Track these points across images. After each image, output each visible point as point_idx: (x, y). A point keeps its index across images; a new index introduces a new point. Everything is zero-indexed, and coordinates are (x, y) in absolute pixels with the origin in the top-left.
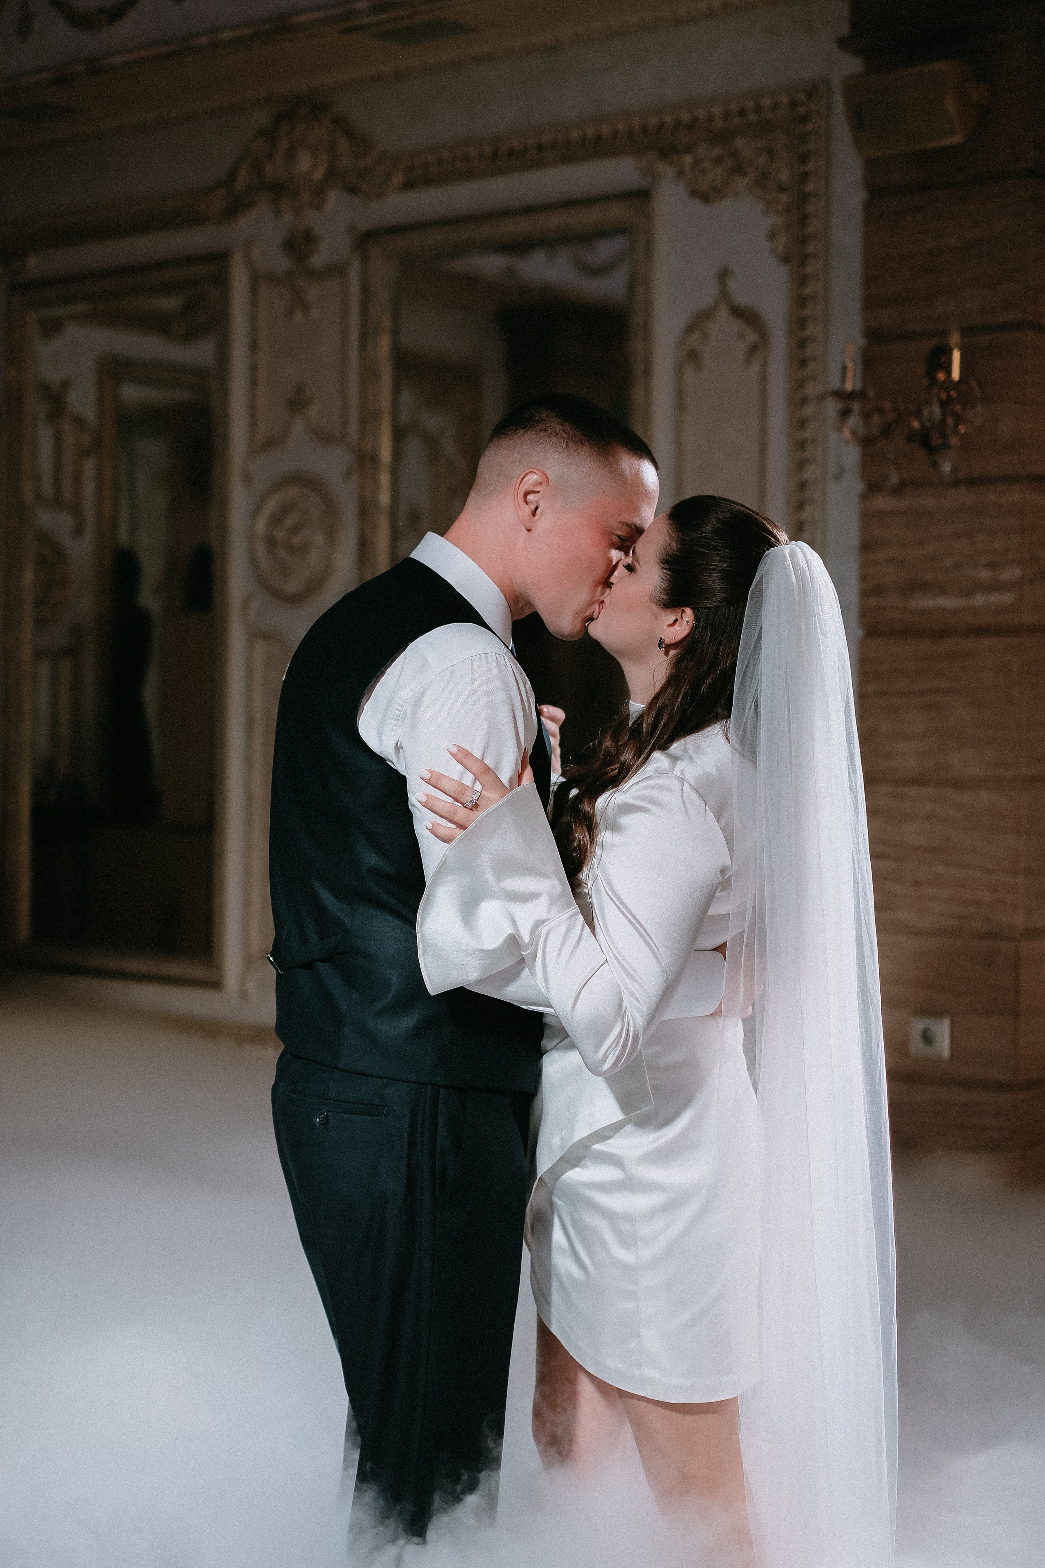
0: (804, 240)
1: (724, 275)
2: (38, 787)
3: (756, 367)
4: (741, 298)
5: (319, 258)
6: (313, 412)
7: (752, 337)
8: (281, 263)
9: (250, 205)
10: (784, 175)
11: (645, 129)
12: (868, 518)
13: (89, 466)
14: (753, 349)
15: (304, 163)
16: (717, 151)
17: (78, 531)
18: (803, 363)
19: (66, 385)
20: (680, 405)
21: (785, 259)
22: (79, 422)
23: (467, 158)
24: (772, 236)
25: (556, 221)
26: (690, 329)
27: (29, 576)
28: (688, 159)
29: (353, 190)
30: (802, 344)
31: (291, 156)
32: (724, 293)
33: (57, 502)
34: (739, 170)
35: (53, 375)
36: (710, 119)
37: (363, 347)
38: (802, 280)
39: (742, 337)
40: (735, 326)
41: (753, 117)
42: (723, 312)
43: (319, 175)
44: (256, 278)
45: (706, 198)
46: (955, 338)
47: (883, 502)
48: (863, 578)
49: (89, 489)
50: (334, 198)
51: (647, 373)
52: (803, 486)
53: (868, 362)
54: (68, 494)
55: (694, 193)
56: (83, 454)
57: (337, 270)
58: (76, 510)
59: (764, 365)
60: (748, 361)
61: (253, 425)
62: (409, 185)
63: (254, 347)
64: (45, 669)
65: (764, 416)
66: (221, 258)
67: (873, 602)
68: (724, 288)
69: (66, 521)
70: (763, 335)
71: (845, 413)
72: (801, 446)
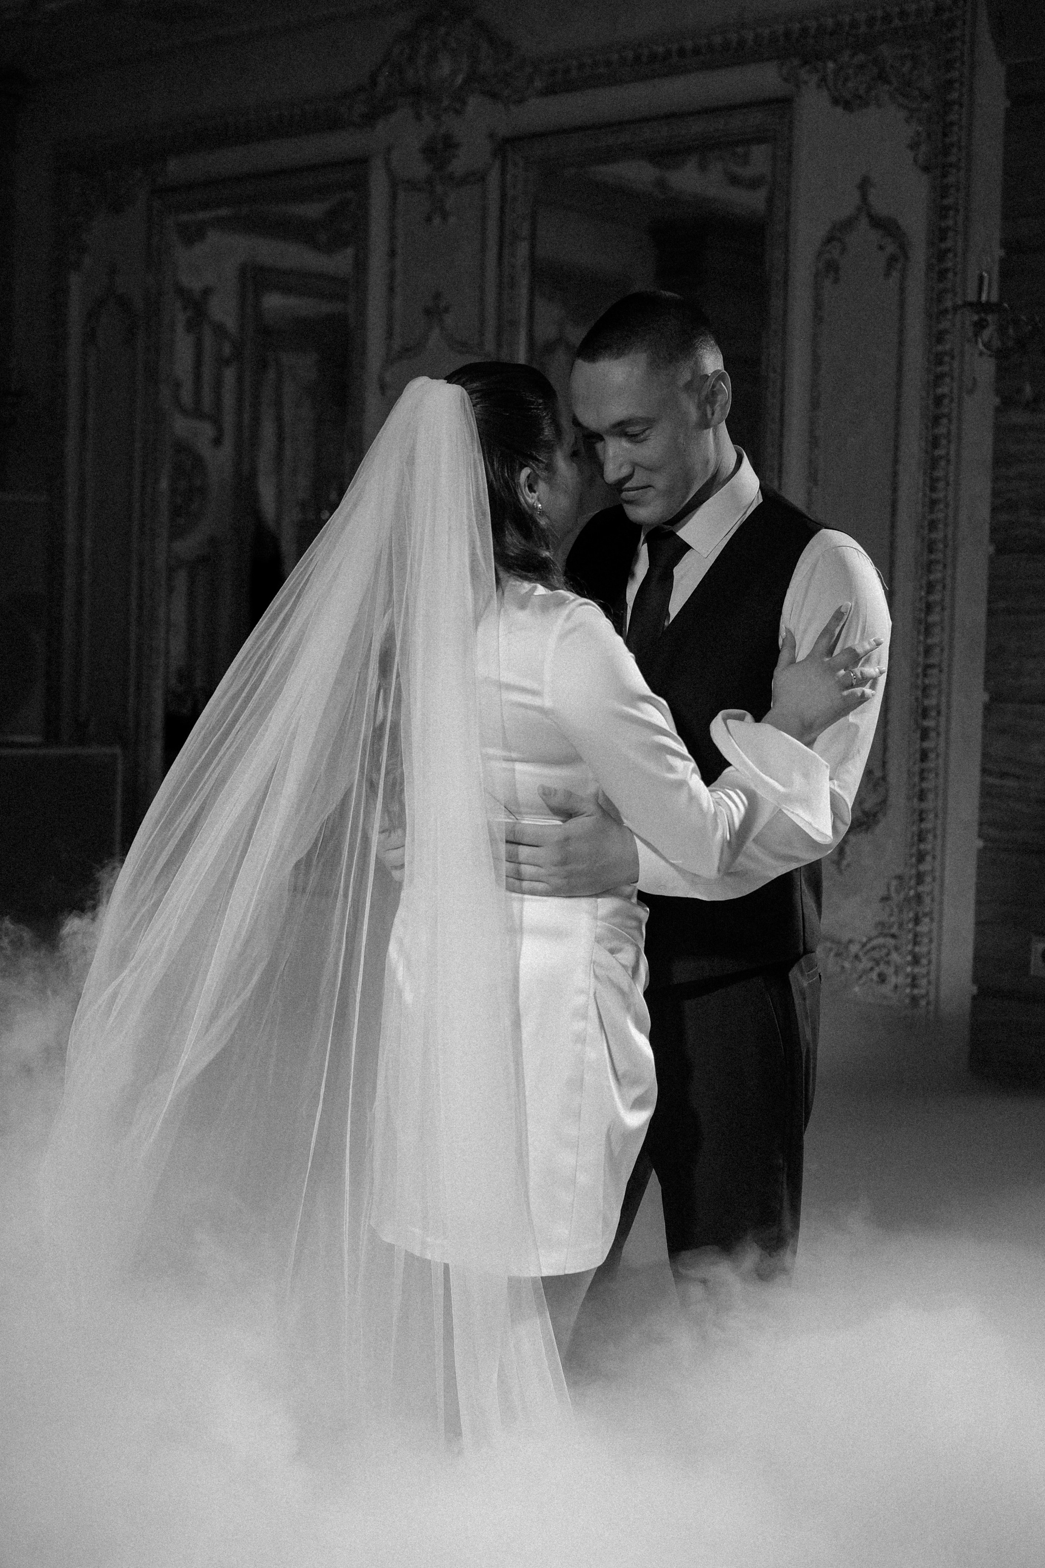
0: (946, 151)
1: (864, 185)
3: (895, 278)
4: (881, 206)
5: (459, 165)
6: (449, 320)
7: (891, 247)
8: (421, 170)
9: (391, 110)
10: (927, 83)
11: (787, 34)
12: (1001, 432)
13: (229, 375)
14: (892, 260)
15: (445, 67)
16: (861, 58)
17: (217, 441)
18: (942, 275)
19: (207, 292)
20: (818, 318)
21: (927, 169)
22: (219, 330)
23: (608, 64)
24: (914, 146)
25: (697, 127)
26: (829, 240)
28: (831, 66)
29: (494, 96)
30: (941, 256)
31: (432, 58)
32: (865, 204)
33: (197, 413)
34: (882, 77)
35: (194, 284)
36: (854, 24)
37: (501, 256)
38: (943, 191)
39: (881, 248)
40: (874, 236)
41: (897, 22)
42: (863, 223)
43: (459, 80)
44: (394, 183)
45: (847, 106)
47: (1018, 417)
48: (996, 493)
49: (229, 400)
50: (475, 103)
51: (786, 284)
52: (938, 401)
53: (1006, 274)
54: (208, 403)
55: (836, 102)
56: (222, 362)
57: (479, 177)
58: (216, 420)
59: (903, 278)
60: (887, 273)
61: (390, 334)
62: (550, 91)
63: (392, 253)
64: (181, 580)
65: (901, 329)
66: (362, 162)
67: (1004, 517)
68: (864, 198)
69: (207, 430)
70: (903, 248)
71: (980, 325)
72: (938, 359)
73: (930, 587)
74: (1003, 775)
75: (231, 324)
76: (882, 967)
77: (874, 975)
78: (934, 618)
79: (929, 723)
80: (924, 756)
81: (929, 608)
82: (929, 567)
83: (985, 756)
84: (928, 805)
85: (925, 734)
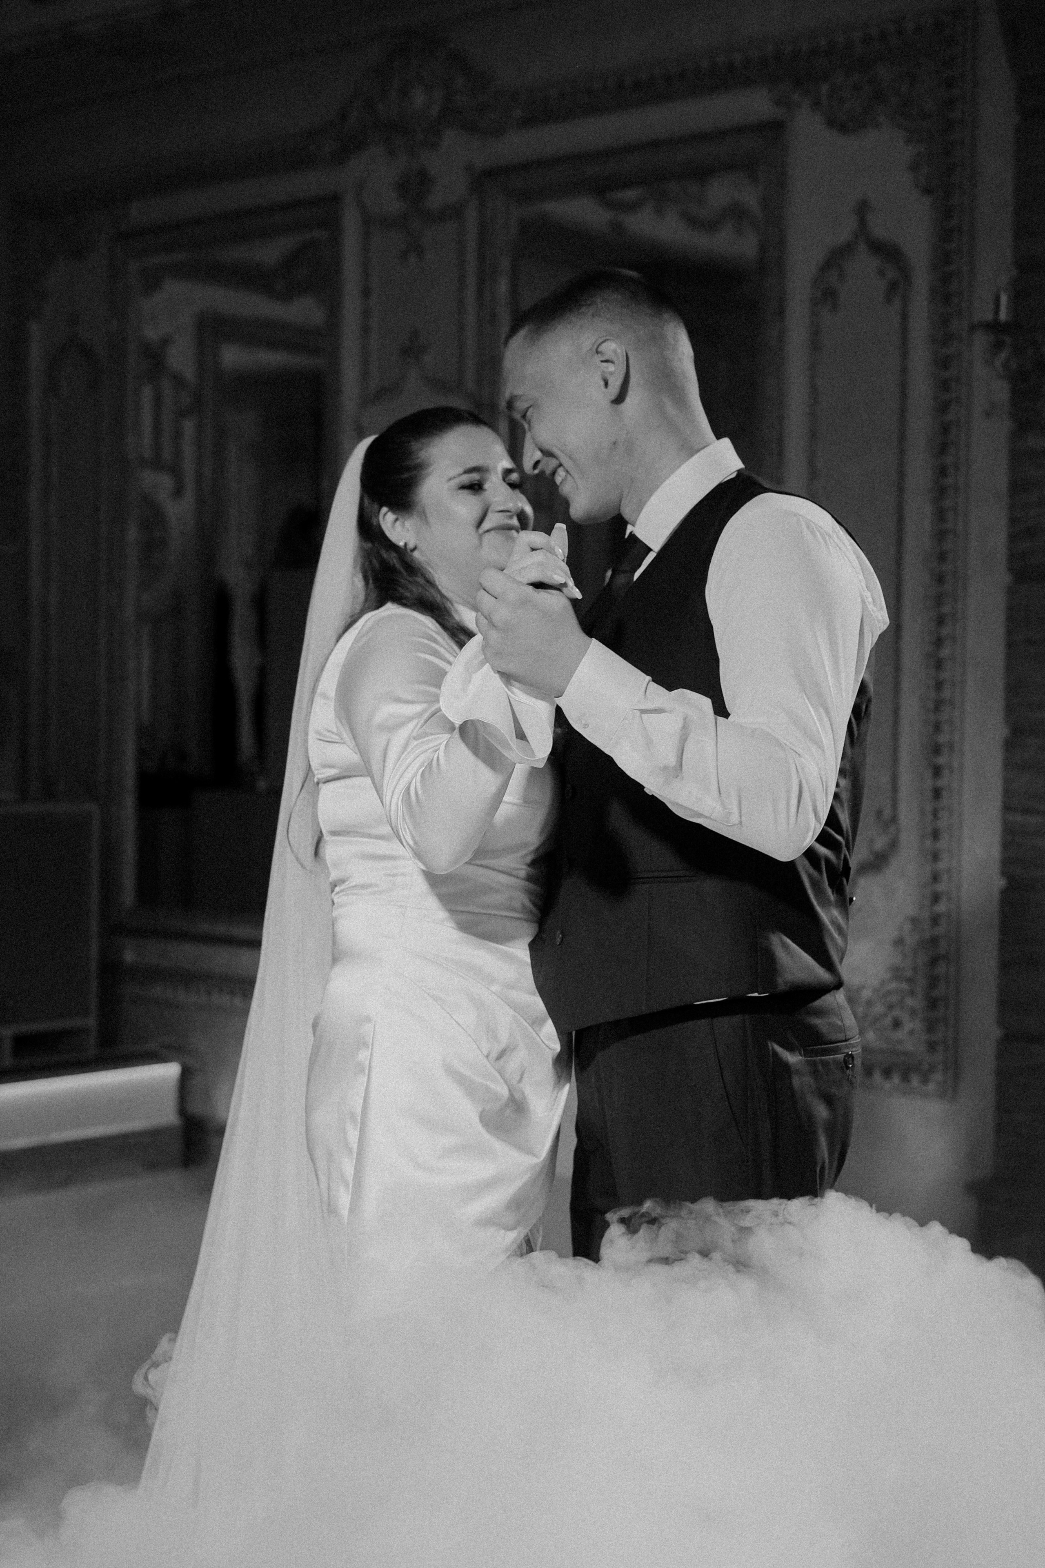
0: (949, 170)
1: (863, 209)
2: (142, 753)
3: (897, 303)
4: (879, 229)
5: (435, 200)
6: (427, 358)
7: (892, 274)
8: (393, 205)
9: (361, 146)
10: (929, 102)
11: (779, 56)
12: (1016, 457)
13: (189, 426)
14: (893, 287)
15: (419, 98)
16: (855, 78)
17: (178, 492)
19: (166, 341)
20: (815, 344)
21: (927, 191)
22: (178, 381)
24: (914, 167)
26: (826, 266)
27: (133, 534)
28: (825, 88)
30: (946, 279)
31: (405, 92)
32: (863, 228)
33: (157, 464)
34: (879, 98)
35: (152, 333)
36: (849, 45)
37: (480, 292)
38: (945, 212)
39: (881, 274)
40: (874, 262)
41: (894, 41)
42: (862, 247)
43: (435, 111)
44: (367, 221)
45: (844, 129)
47: (1035, 441)
48: (1013, 521)
49: (188, 450)
50: (450, 137)
51: (781, 312)
52: (945, 429)
53: (1019, 295)
54: (167, 455)
55: (831, 123)
56: (182, 414)
57: (454, 212)
58: (175, 470)
59: (905, 300)
60: (889, 300)
61: (365, 374)
62: (528, 122)
63: (366, 292)
65: (905, 355)
66: (335, 199)
67: (1023, 545)
68: (862, 222)
69: (166, 481)
70: (905, 273)
71: (998, 346)
72: (944, 385)
73: (940, 621)
74: (1026, 811)
75: (189, 373)
76: (896, 1012)
77: (888, 1021)
78: (945, 652)
79: (941, 760)
80: (937, 793)
81: (939, 642)
82: (939, 600)
83: (1007, 792)
84: (942, 844)
85: (937, 771)
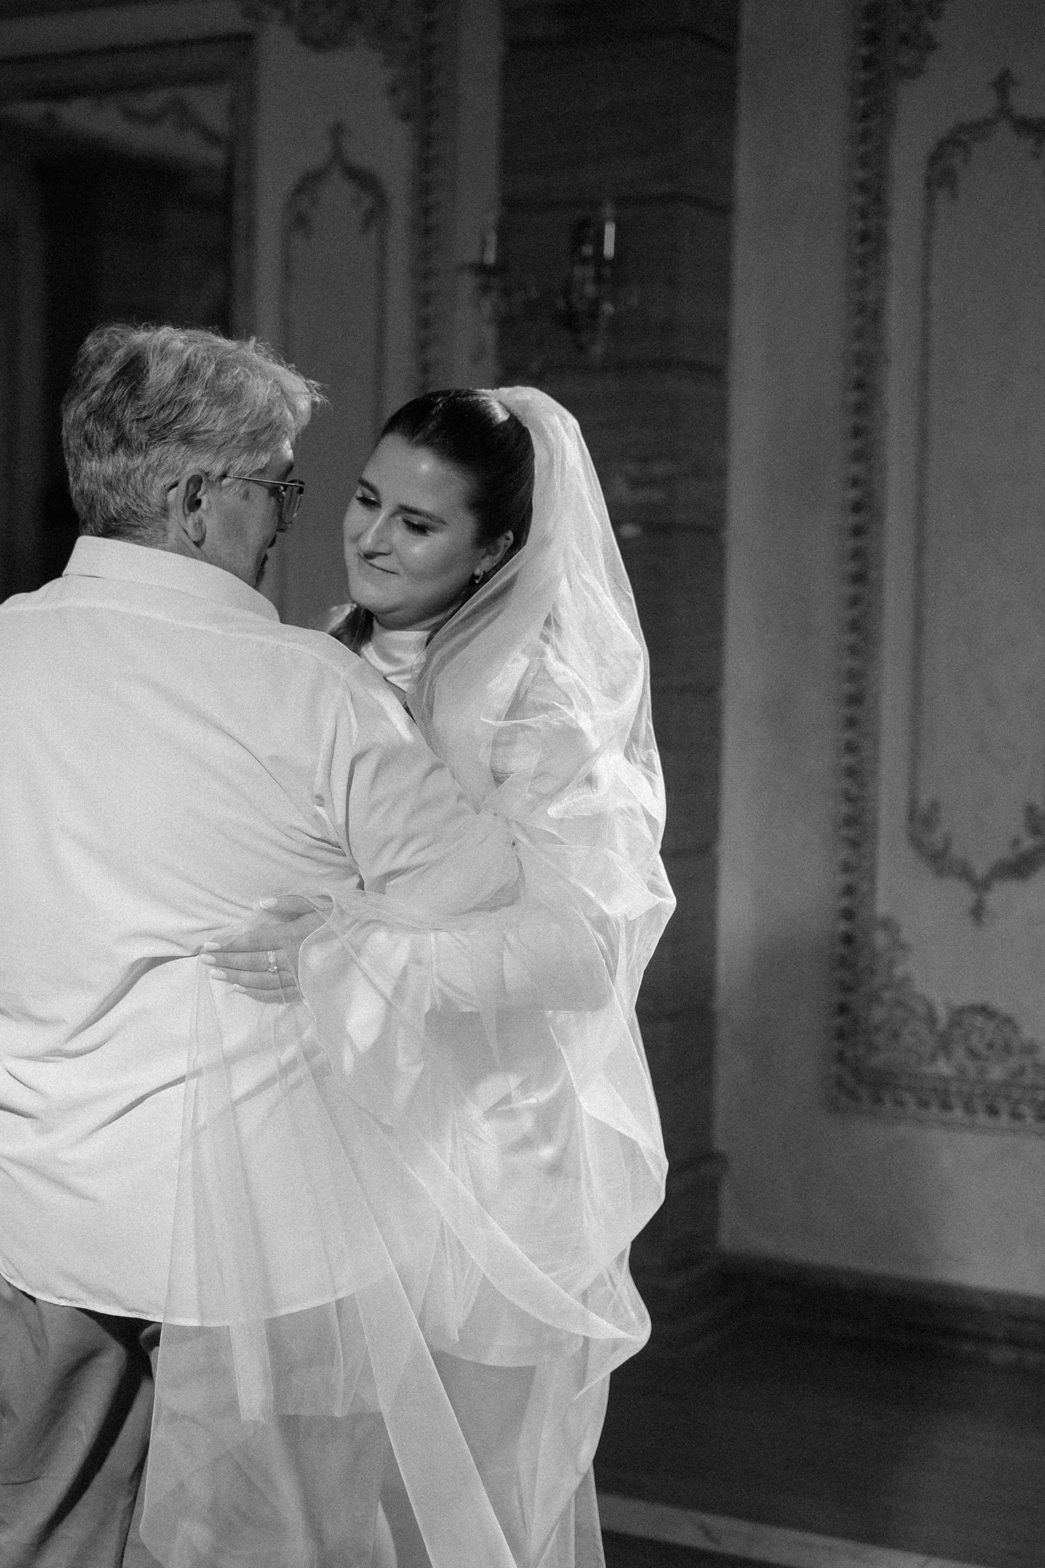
0: (430, 96)
1: (337, 131)
4: (356, 155)
7: (368, 202)
10: (408, 23)
14: (371, 215)
18: (427, 232)
20: (287, 274)
21: (406, 116)
24: (393, 90)
26: (300, 191)
30: (426, 211)
32: (338, 154)
34: (356, 16)
38: (426, 140)
39: (357, 201)
40: (350, 189)
42: (337, 174)
45: (319, 46)
46: (608, 210)
51: (250, 238)
53: (504, 232)
55: (305, 39)
59: (385, 233)
65: (382, 290)
68: (338, 146)
70: (381, 200)
71: (485, 289)
72: (425, 323)
